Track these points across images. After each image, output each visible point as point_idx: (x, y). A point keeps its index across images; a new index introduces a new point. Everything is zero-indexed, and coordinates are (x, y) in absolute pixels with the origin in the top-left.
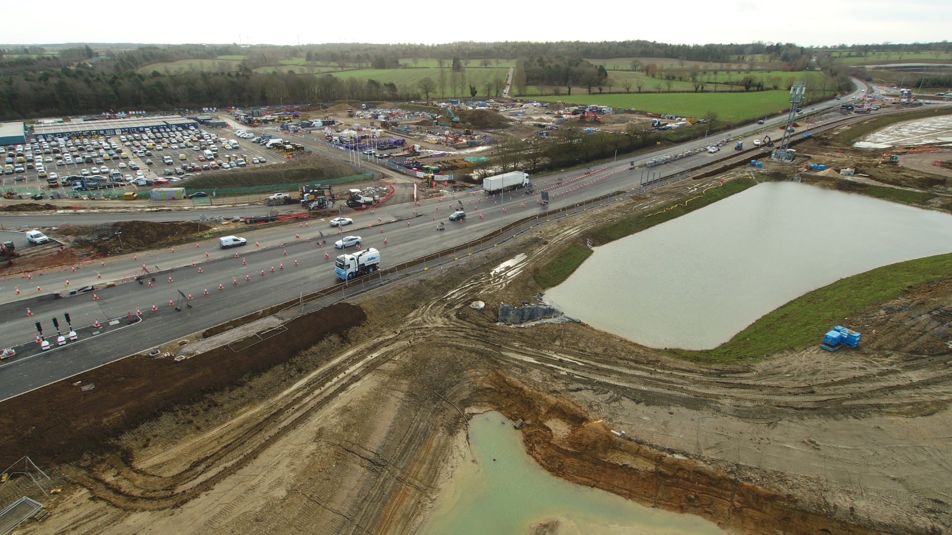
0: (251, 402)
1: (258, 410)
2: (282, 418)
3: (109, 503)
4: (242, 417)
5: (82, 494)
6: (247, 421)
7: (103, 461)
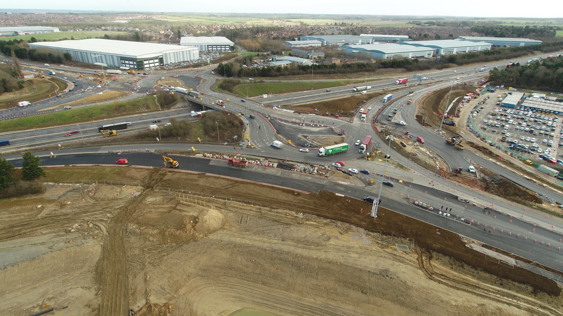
0: (474, 277)
1: (474, 281)
2: (477, 289)
3: (419, 263)
4: (467, 277)
5: (416, 256)
6: (467, 280)
7: (426, 254)
